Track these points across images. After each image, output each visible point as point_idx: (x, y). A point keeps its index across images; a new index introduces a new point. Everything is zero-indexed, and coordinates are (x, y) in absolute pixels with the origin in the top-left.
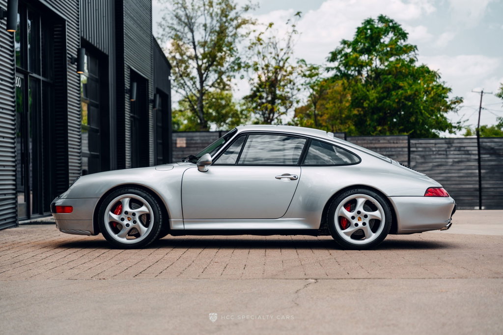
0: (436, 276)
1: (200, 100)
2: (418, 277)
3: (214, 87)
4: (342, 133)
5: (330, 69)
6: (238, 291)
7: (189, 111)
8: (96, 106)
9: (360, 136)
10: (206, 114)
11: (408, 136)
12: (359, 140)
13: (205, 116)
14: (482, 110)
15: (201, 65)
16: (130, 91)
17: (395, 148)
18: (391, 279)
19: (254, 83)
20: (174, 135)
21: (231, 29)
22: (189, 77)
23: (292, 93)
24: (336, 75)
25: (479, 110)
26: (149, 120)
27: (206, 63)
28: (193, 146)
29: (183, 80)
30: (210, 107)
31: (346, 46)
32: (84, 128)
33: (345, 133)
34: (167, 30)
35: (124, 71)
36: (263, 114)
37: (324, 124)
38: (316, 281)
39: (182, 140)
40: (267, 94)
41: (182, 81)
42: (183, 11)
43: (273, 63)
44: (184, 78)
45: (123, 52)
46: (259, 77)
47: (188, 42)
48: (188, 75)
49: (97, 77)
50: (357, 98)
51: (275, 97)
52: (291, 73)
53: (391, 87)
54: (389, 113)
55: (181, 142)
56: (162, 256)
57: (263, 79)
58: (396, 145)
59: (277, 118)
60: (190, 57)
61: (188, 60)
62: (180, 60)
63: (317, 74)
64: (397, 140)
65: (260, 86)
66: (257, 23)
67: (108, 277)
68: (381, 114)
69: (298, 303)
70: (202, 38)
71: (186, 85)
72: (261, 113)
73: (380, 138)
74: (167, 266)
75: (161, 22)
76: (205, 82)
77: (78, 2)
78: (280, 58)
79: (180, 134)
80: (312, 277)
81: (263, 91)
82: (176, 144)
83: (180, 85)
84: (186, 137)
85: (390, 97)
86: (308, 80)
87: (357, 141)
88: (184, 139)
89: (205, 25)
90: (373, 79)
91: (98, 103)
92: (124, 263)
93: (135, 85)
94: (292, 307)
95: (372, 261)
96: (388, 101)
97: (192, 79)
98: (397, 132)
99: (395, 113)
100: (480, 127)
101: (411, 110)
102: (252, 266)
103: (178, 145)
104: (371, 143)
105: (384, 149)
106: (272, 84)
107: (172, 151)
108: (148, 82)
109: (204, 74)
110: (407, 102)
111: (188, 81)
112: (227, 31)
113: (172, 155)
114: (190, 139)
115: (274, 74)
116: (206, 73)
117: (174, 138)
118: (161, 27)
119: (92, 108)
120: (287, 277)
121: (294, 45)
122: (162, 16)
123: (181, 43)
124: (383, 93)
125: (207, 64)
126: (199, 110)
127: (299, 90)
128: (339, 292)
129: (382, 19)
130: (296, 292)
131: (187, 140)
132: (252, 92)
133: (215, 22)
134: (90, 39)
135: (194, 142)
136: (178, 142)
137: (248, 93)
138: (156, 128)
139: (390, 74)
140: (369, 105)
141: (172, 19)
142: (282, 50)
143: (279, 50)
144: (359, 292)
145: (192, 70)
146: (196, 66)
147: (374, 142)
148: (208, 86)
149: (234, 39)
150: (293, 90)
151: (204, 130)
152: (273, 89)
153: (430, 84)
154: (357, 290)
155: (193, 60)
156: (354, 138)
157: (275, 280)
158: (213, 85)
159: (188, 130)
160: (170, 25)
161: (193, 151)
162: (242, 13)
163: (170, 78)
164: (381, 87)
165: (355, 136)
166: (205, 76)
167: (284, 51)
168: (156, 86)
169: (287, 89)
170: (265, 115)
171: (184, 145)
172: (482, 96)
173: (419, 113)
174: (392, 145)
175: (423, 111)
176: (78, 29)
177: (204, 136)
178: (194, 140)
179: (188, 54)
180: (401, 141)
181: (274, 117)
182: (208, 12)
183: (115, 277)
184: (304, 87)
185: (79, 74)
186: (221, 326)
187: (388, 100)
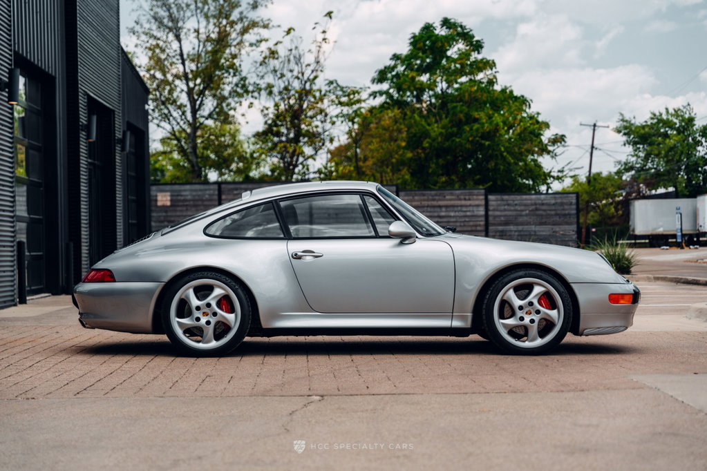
0: (482, 390)
1: (192, 137)
2: (459, 391)
3: (212, 118)
4: (393, 185)
5: (378, 95)
6: (212, 414)
7: (176, 152)
8: (37, 149)
9: (419, 189)
10: (201, 158)
11: (485, 189)
12: (416, 195)
13: (199, 160)
14: (594, 151)
15: (193, 88)
16: (88, 128)
17: (466, 206)
18: (422, 394)
19: (268, 114)
20: (154, 188)
21: (234, 35)
22: (176, 105)
23: (323, 128)
24: (385, 103)
25: (590, 151)
26: (115, 168)
27: (200, 85)
28: (181, 204)
29: (168, 109)
30: (205, 148)
31: (399, 62)
32: (19, 181)
33: (397, 186)
34: (144, 37)
35: (78, 99)
36: (283, 158)
37: (368, 172)
38: (321, 398)
39: (165, 196)
40: (288, 129)
41: (166, 111)
42: (165, 11)
43: (296, 85)
44: (169, 106)
45: (77, 72)
46: (277, 105)
47: (174, 54)
48: (175, 101)
49: (39, 108)
50: (415, 135)
51: (299, 134)
52: (321, 100)
53: (464, 119)
54: (460, 156)
55: (163, 199)
56: (121, 364)
57: (282, 107)
58: (468, 203)
59: (302, 163)
60: (177, 76)
61: (173, 81)
62: (162, 81)
63: (359, 101)
64: (469, 195)
65: (278, 116)
66: (270, 26)
67: (38, 396)
68: (449, 157)
69: (288, 428)
70: (194, 49)
71: (171, 116)
72: (279, 156)
73: (446, 192)
74: (124, 379)
75: (134, 27)
76: (199, 112)
77: (10, 2)
78: (306, 78)
79: (161, 187)
80: (316, 393)
81: (282, 125)
82: (156, 201)
83: (164, 116)
84: (171, 191)
85: (461, 134)
86: (346, 110)
87: (413, 197)
88: (169, 194)
89: (197, 31)
90: (437, 108)
91: (40, 145)
92: (65, 375)
93: (95, 119)
94: (279, 435)
95: (406, 369)
96: (458, 140)
97: (180, 107)
98: (472, 183)
99: (469, 156)
100: (592, 175)
101: (490, 152)
102: (241, 378)
103: (159, 204)
104: (434, 200)
105: (451, 209)
106: (295, 115)
107: (151, 211)
108: (114, 114)
109: (198, 100)
110: (483, 142)
111: (175, 111)
112: (229, 38)
113: (150, 217)
114: (176, 194)
115: (298, 102)
116: (200, 99)
117: (153, 193)
118: (134, 34)
119: (31, 151)
120: (285, 394)
121: (325, 60)
122: (135, 19)
123: (163, 56)
124: (451, 128)
125: (202, 86)
126: (191, 153)
127: (333, 123)
128: (348, 413)
129: (446, 23)
130: (291, 414)
131: (171, 196)
132: (266, 126)
133: (211, 27)
134: (29, 54)
135: (182, 198)
136: (159, 198)
137: (261, 127)
138: (127, 180)
139: (461, 100)
140: (431, 144)
141: (148, 21)
142: (309, 65)
143: (304, 66)
144: (374, 413)
145: (179, 95)
146: (185, 89)
147: (437, 198)
148: (203, 117)
149: (240, 50)
150: (324, 124)
151: (197, 181)
152: (296, 121)
153: (518, 115)
154: (372, 410)
155: (181, 80)
156: (408, 192)
157: (266, 398)
158: (210, 116)
159: (175, 181)
160: (147, 31)
161: (181, 211)
162: (249, 12)
163: (147, 107)
164: (448, 119)
165: (411, 190)
166: (198, 102)
167: (312, 67)
168: (126, 120)
169: (316, 123)
170: (286, 160)
171: (168, 203)
172: (594, 130)
173: (500, 157)
174: (463, 202)
175: (505, 154)
176: (10, 40)
177: (195, 190)
178: (182, 196)
179: (174, 71)
180: (475, 197)
181: (299, 162)
182: (201, 12)
183: (49, 396)
184: (340, 119)
185: (12, 105)
186: (179, 460)
187: (459, 138)
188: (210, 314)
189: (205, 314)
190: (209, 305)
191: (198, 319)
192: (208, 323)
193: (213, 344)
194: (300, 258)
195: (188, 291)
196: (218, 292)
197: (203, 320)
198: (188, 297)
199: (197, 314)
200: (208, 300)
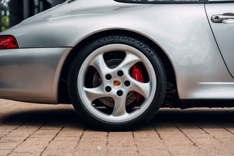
188: (122, 83)
189: (116, 83)
190: (120, 73)
191: (108, 89)
192: (120, 93)
193: (126, 117)
194: (220, 21)
195: (97, 58)
196: (130, 58)
197: (114, 90)
198: (97, 64)
199: (107, 83)
200: (120, 67)
